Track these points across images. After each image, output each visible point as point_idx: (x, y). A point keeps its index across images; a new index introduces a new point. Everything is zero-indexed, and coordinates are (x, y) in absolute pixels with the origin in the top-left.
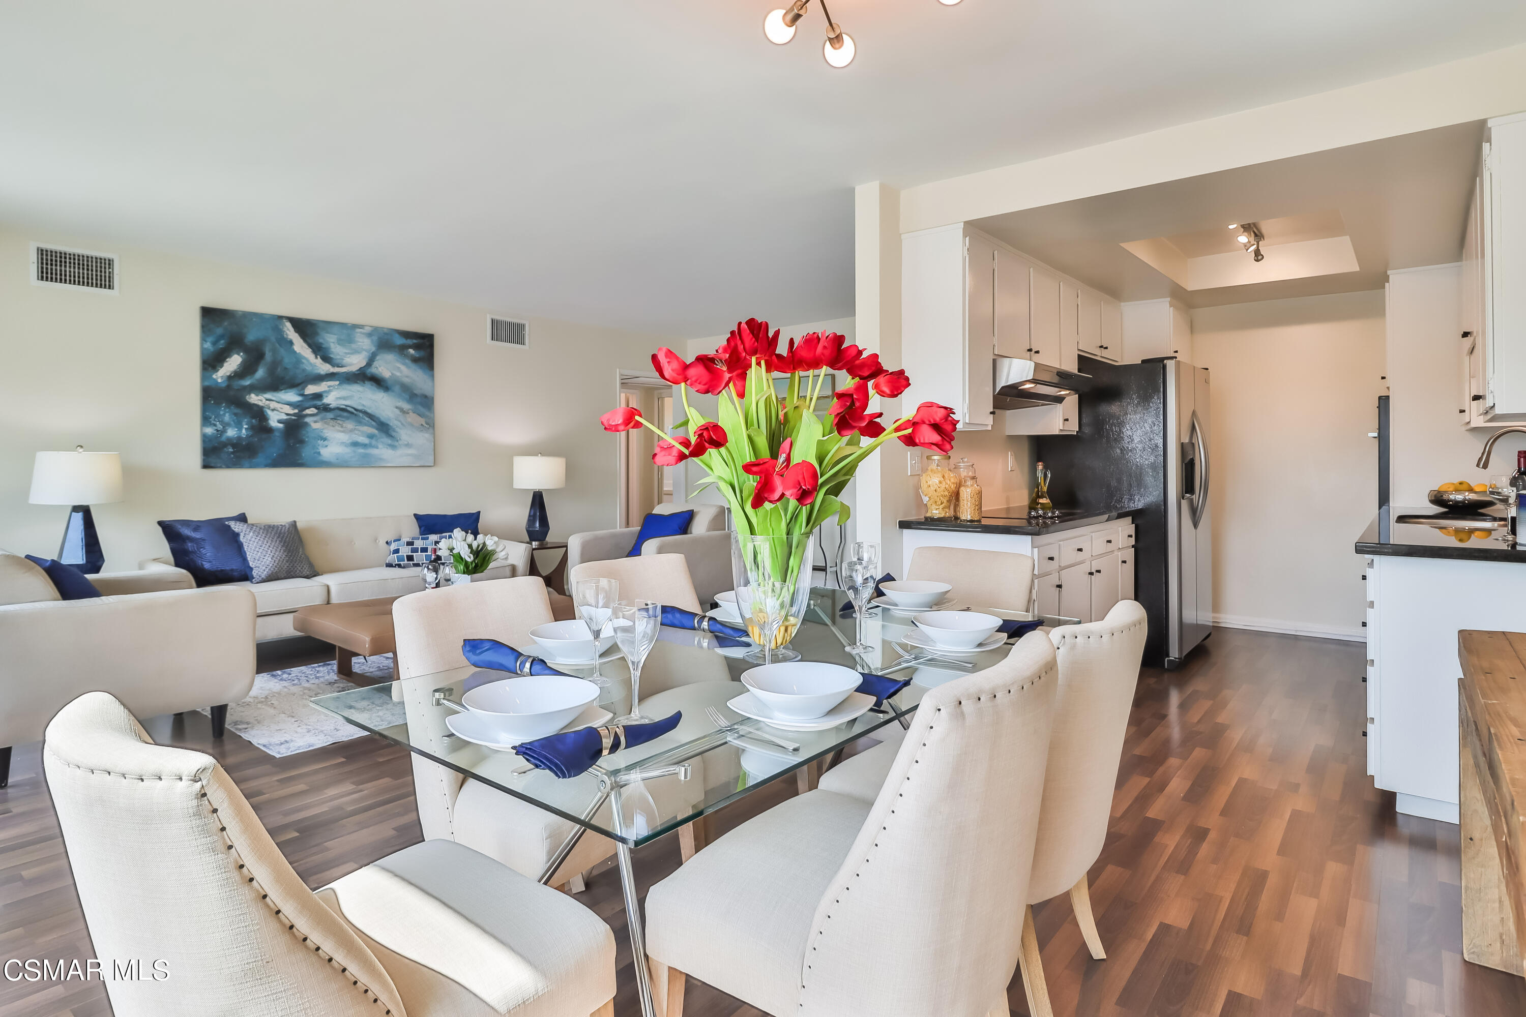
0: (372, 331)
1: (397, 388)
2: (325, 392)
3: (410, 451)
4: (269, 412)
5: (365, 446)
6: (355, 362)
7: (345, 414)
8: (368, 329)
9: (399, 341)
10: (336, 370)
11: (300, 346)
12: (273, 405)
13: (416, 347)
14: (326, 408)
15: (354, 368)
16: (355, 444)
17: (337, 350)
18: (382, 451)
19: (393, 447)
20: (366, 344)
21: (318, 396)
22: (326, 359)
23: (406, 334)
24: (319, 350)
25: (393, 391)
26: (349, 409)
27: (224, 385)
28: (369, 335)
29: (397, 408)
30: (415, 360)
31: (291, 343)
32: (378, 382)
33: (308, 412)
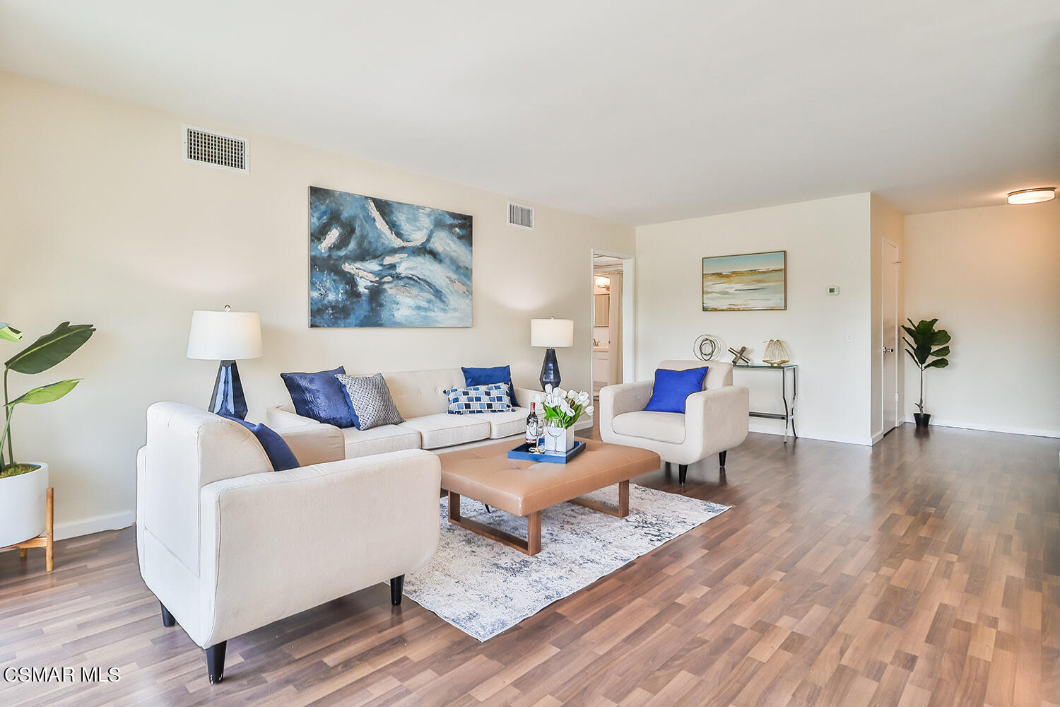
0: (431, 212)
1: (447, 261)
2: (398, 263)
3: (456, 314)
4: (358, 279)
5: (425, 309)
6: (418, 238)
7: (412, 282)
8: (427, 210)
9: (449, 221)
10: (406, 244)
11: (381, 224)
12: (361, 273)
13: (461, 226)
14: (398, 277)
15: (418, 243)
16: (419, 308)
17: (406, 227)
18: (437, 315)
19: (444, 310)
20: (427, 223)
21: (393, 266)
22: (399, 235)
23: (454, 216)
24: (393, 226)
25: (444, 263)
26: (414, 277)
27: (326, 255)
28: (429, 215)
29: (447, 277)
30: (460, 237)
31: (374, 220)
32: (434, 255)
33: (386, 279)
